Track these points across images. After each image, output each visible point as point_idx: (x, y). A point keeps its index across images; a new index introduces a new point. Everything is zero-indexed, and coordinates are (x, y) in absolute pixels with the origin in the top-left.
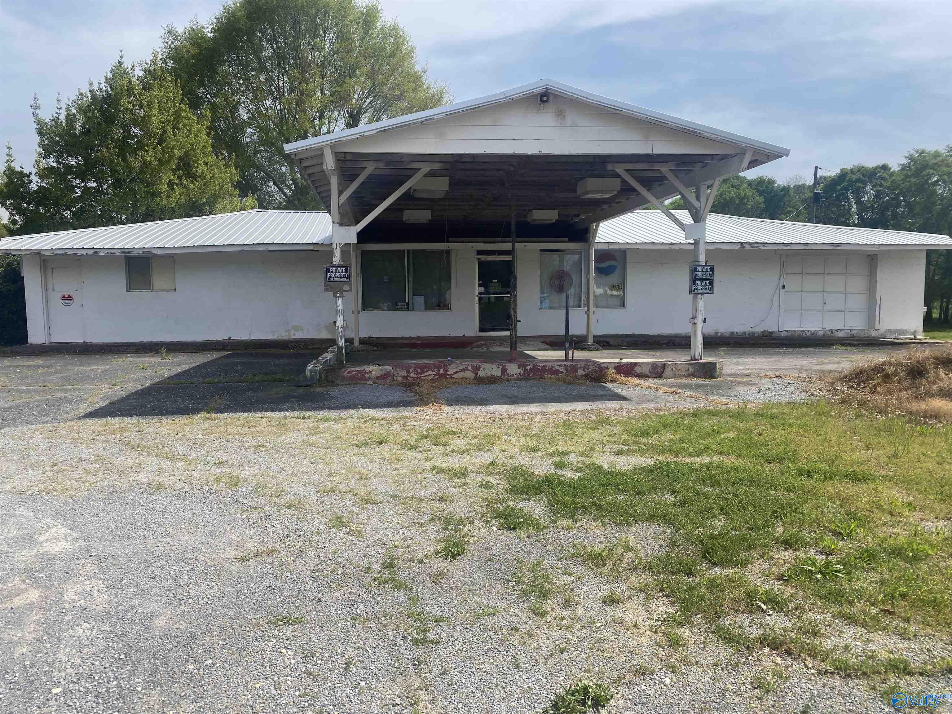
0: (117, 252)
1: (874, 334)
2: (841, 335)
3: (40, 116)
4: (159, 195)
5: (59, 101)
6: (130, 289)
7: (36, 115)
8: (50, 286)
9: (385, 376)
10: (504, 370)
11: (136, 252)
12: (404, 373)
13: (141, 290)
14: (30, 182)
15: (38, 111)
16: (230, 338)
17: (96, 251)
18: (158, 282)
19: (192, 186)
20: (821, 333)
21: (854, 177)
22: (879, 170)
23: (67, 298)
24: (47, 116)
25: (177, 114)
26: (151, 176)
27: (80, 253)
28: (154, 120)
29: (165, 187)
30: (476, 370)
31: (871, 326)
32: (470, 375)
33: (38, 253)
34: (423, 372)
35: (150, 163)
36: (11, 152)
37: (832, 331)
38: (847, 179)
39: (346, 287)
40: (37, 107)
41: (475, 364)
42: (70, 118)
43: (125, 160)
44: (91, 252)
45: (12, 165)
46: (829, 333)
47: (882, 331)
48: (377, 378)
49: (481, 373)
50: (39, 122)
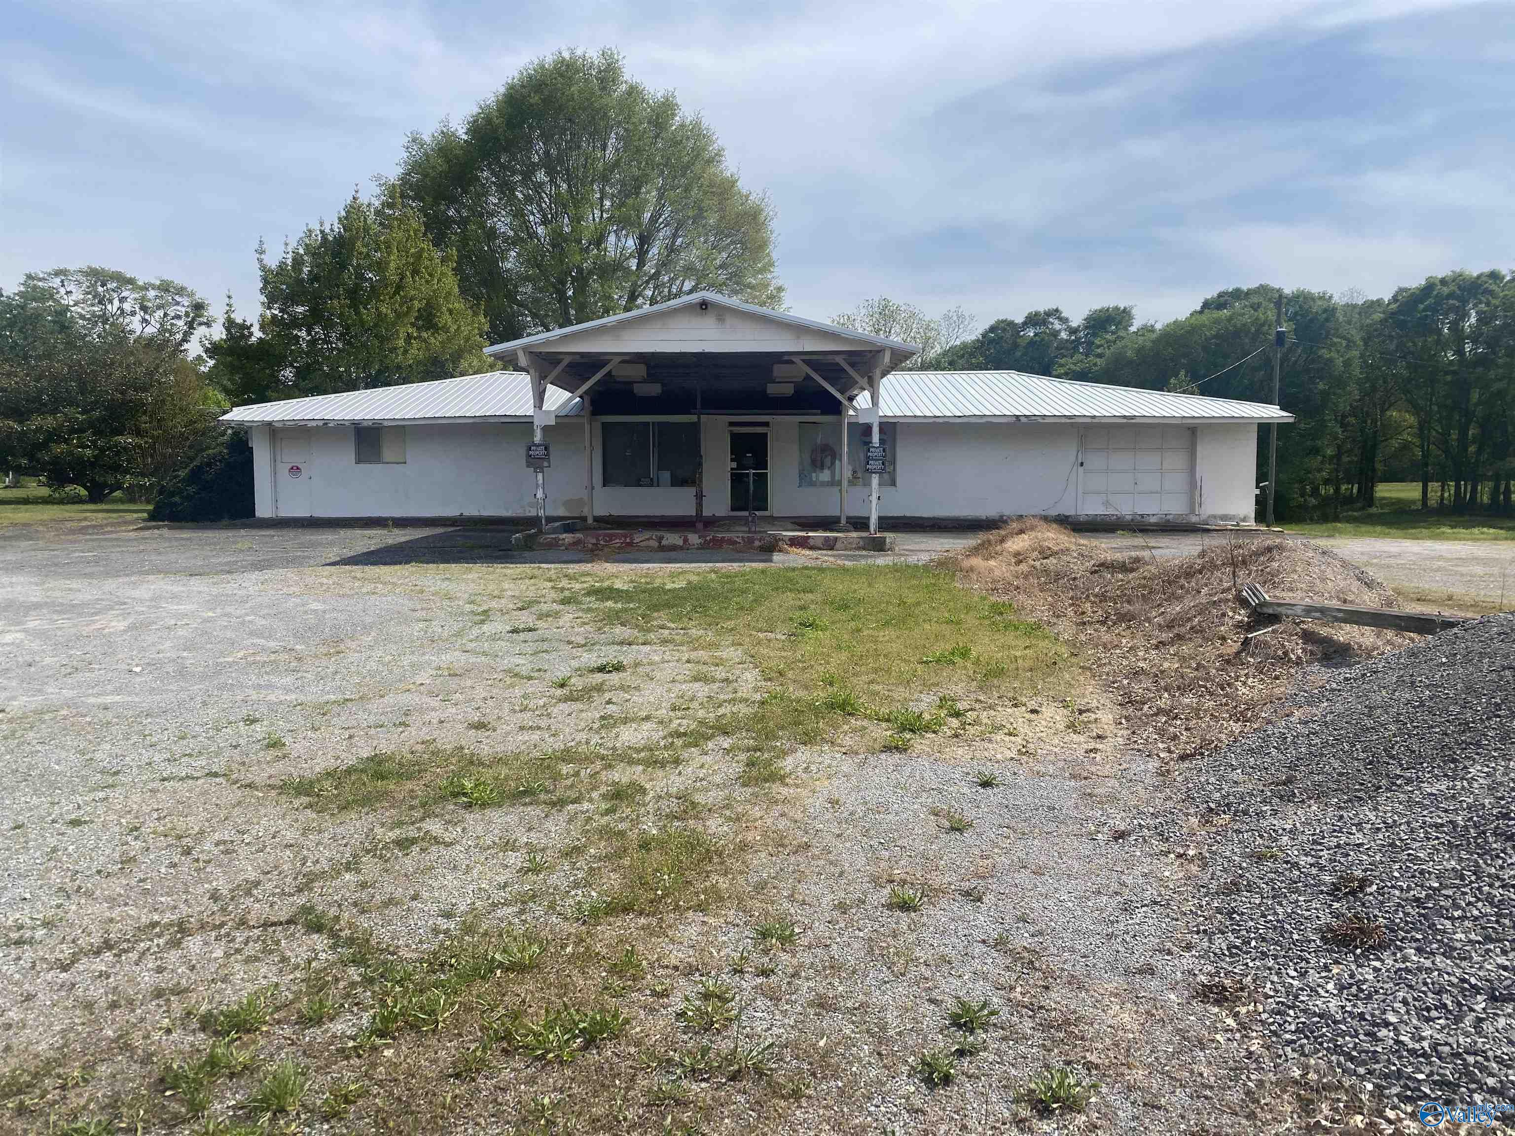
0: (347, 423)
1: (1194, 519)
2: (1153, 520)
3: (264, 262)
4: (394, 349)
5: (286, 244)
6: (359, 461)
7: (260, 261)
8: (278, 458)
9: (576, 543)
10: (686, 540)
11: (365, 424)
12: (594, 541)
13: (370, 462)
14: (251, 334)
15: (263, 256)
16: (462, 515)
17: (326, 422)
18: (387, 453)
19: (433, 340)
20: (1129, 518)
21: (1446, 290)
22: (1484, 279)
23: (295, 470)
24: (272, 262)
25: (419, 256)
26: (387, 330)
27: (310, 424)
28: (392, 265)
29: (401, 343)
30: (660, 539)
31: (1192, 511)
32: (654, 544)
33: (270, 424)
34: (611, 540)
35: (386, 315)
36: (232, 301)
37: (1142, 516)
38: (1435, 293)
39: (546, 464)
40: (262, 252)
41: (659, 534)
42: (298, 261)
43: (357, 313)
44: (321, 423)
45: (232, 316)
46: (1139, 518)
47: (1203, 517)
48: (570, 544)
49: (664, 542)
50: (263, 268)
